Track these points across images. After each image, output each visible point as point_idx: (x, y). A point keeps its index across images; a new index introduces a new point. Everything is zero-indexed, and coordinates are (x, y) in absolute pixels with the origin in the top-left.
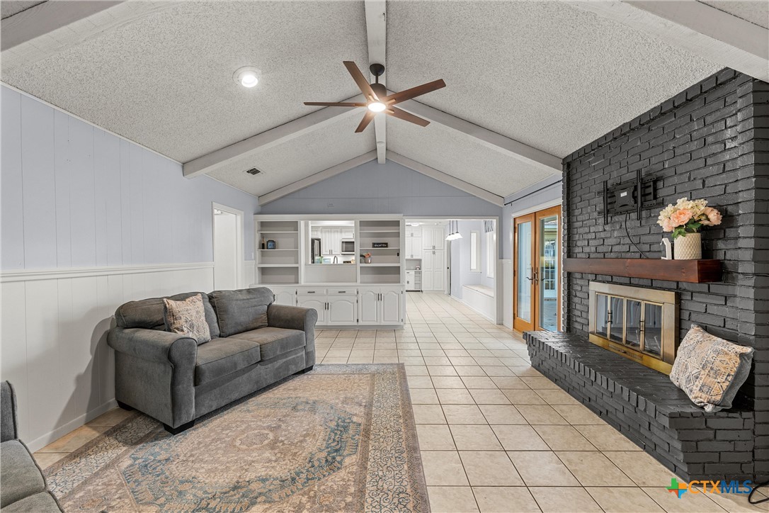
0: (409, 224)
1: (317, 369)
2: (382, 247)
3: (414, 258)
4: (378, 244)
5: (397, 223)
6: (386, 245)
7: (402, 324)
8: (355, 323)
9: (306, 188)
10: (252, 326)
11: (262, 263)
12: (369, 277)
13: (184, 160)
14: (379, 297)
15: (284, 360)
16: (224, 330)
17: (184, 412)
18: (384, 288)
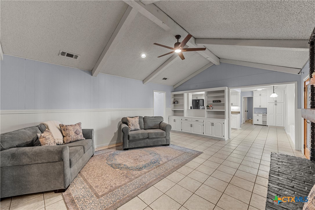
0: (256, 89)
1: (171, 146)
2: (217, 102)
3: (262, 107)
4: (215, 101)
5: (223, 91)
6: (220, 101)
7: (223, 138)
8: (203, 134)
9: (188, 81)
10: (153, 128)
11: (174, 109)
12: (212, 115)
13: (143, 80)
14: (212, 124)
15: (157, 139)
16: (145, 127)
17: (125, 145)
18: (216, 121)
